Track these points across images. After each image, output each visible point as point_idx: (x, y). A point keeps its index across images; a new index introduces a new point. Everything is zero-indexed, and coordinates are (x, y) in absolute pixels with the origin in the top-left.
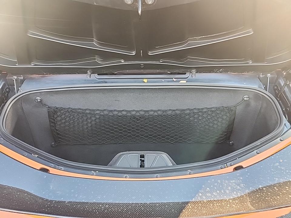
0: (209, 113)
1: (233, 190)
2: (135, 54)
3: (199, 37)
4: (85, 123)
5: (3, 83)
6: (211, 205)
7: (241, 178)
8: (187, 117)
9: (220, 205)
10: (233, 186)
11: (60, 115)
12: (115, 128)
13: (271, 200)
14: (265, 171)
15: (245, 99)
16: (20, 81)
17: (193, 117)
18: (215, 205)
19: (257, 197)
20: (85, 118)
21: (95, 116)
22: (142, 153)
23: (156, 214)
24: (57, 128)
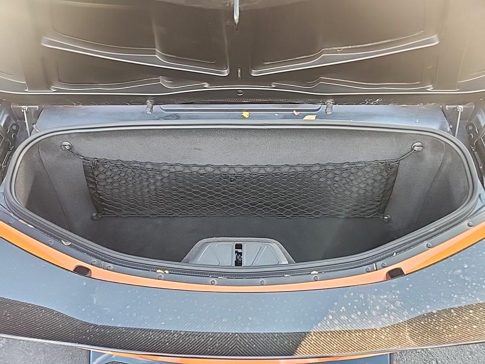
0: (353, 170)
1: (383, 311)
2: (227, 74)
3: (341, 48)
4: (145, 184)
5: (6, 116)
6: (347, 335)
7: (398, 292)
8: (315, 176)
9: (360, 334)
10: (384, 304)
11: (104, 171)
12: (194, 192)
13: (444, 331)
14: (438, 281)
15: (416, 148)
16: (34, 113)
17: (325, 176)
18: (353, 334)
19: (422, 324)
20: (145, 177)
21: (161, 174)
22: (239, 240)
23: (259, 348)
24: (99, 192)
